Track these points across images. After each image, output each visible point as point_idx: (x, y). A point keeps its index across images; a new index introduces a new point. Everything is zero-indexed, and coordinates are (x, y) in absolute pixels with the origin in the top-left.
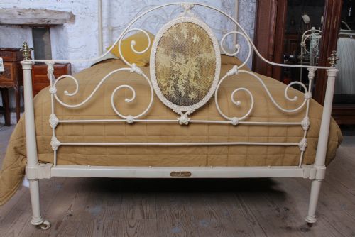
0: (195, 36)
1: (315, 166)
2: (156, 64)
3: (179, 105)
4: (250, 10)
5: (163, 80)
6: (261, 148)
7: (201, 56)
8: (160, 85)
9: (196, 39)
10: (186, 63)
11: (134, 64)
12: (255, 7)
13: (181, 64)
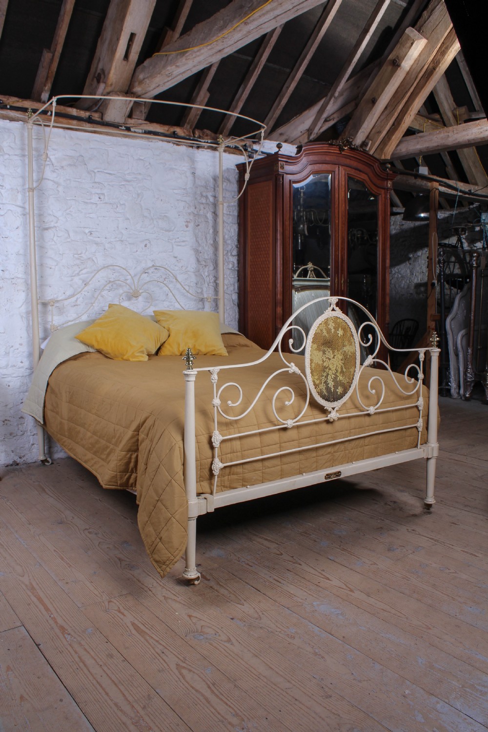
0: (340, 329)
1: (429, 444)
2: (311, 360)
3: (330, 401)
4: (231, 266)
5: (316, 377)
6: (392, 434)
7: (345, 349)
8: (315, 384)
9: (340, 332)
10: (334, 358)
11: (292, 364)
12: (236, 262)
13: (329, 359)
